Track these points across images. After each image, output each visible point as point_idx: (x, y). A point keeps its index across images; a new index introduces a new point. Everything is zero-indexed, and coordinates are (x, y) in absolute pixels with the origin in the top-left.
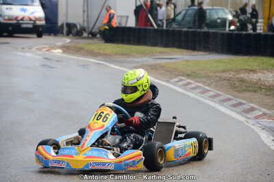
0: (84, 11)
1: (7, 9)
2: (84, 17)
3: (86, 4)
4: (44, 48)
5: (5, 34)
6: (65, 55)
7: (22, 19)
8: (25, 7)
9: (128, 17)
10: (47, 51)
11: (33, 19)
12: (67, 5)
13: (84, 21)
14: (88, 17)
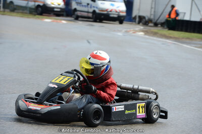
0: (152, 8)
1: (101, 3)
2: (151, 11)
3: (154, 3)
4: (131, 31)
5: (98, 21)
6: (147, 37)
7: (111, 11)
8: (113, 3)
9: (185, 13)
10: (134, 33)
11: (118, 11)
12: (140, 3)
13: (151, 15)
14: (155, 12)
